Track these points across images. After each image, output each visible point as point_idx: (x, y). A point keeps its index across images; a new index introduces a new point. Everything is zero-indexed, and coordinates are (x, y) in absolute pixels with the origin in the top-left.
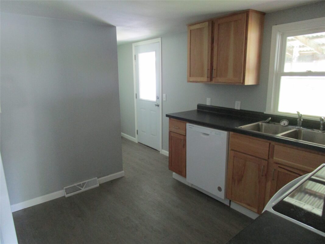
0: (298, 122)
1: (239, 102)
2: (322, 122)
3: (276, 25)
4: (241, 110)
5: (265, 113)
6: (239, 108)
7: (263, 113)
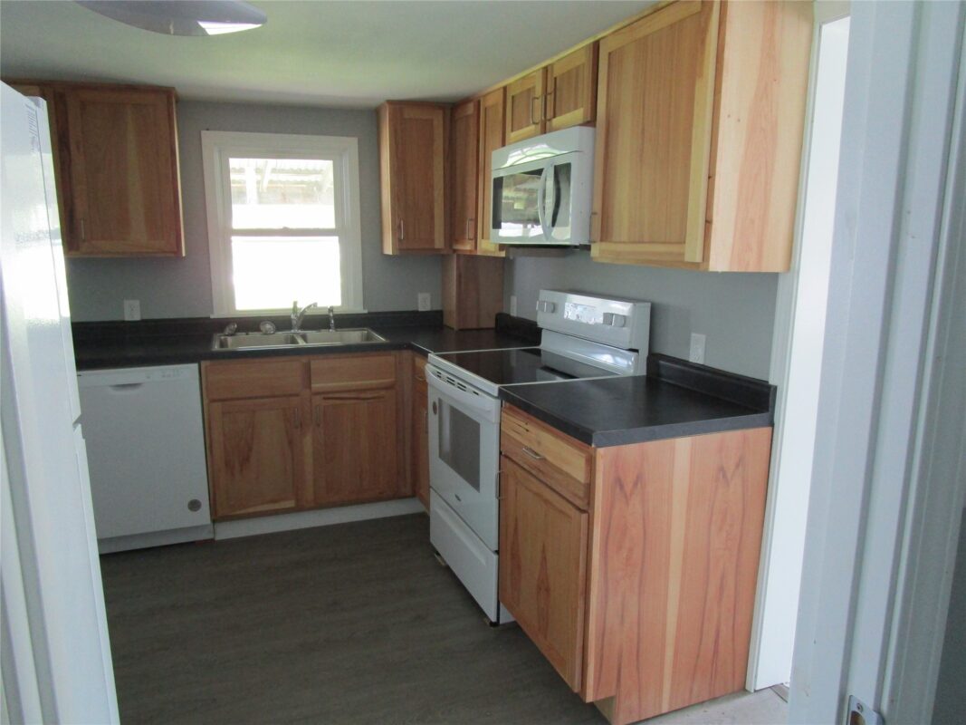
0: (294, 322)
1: (136, 303)
2: (331, 315)
3: (208, 130)
4: (143, 321)
5: (212, 317)
6: (137, 317)
7: (208, 318)
